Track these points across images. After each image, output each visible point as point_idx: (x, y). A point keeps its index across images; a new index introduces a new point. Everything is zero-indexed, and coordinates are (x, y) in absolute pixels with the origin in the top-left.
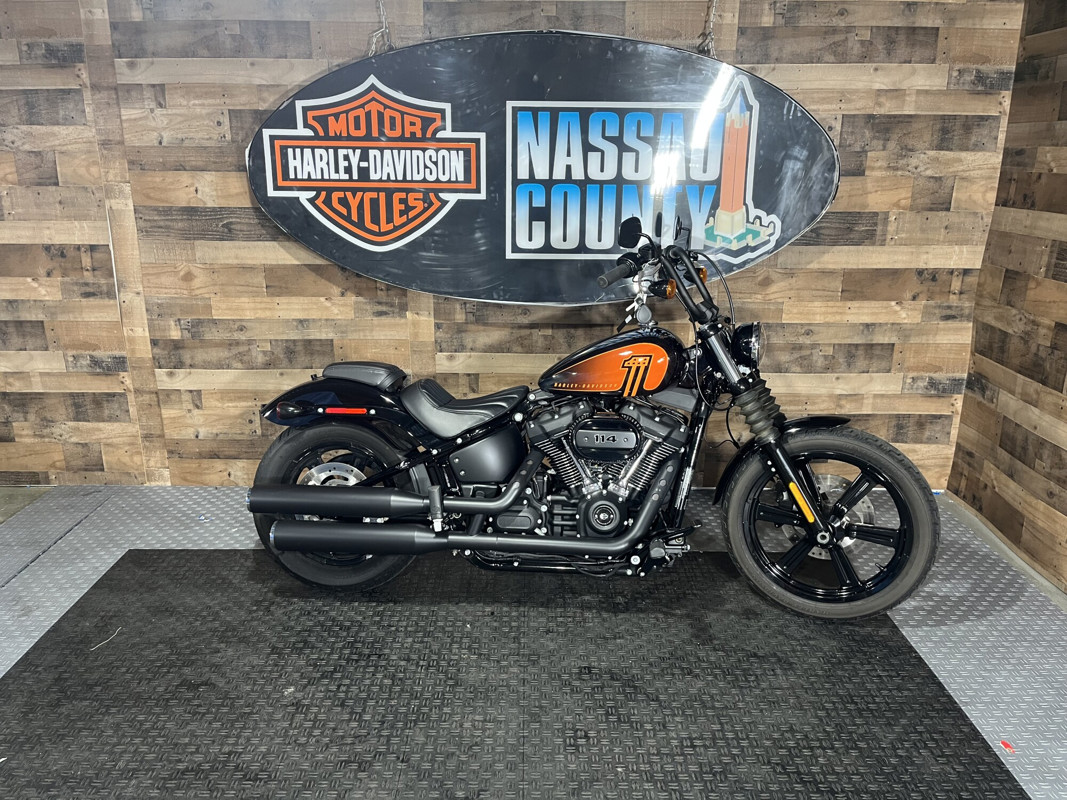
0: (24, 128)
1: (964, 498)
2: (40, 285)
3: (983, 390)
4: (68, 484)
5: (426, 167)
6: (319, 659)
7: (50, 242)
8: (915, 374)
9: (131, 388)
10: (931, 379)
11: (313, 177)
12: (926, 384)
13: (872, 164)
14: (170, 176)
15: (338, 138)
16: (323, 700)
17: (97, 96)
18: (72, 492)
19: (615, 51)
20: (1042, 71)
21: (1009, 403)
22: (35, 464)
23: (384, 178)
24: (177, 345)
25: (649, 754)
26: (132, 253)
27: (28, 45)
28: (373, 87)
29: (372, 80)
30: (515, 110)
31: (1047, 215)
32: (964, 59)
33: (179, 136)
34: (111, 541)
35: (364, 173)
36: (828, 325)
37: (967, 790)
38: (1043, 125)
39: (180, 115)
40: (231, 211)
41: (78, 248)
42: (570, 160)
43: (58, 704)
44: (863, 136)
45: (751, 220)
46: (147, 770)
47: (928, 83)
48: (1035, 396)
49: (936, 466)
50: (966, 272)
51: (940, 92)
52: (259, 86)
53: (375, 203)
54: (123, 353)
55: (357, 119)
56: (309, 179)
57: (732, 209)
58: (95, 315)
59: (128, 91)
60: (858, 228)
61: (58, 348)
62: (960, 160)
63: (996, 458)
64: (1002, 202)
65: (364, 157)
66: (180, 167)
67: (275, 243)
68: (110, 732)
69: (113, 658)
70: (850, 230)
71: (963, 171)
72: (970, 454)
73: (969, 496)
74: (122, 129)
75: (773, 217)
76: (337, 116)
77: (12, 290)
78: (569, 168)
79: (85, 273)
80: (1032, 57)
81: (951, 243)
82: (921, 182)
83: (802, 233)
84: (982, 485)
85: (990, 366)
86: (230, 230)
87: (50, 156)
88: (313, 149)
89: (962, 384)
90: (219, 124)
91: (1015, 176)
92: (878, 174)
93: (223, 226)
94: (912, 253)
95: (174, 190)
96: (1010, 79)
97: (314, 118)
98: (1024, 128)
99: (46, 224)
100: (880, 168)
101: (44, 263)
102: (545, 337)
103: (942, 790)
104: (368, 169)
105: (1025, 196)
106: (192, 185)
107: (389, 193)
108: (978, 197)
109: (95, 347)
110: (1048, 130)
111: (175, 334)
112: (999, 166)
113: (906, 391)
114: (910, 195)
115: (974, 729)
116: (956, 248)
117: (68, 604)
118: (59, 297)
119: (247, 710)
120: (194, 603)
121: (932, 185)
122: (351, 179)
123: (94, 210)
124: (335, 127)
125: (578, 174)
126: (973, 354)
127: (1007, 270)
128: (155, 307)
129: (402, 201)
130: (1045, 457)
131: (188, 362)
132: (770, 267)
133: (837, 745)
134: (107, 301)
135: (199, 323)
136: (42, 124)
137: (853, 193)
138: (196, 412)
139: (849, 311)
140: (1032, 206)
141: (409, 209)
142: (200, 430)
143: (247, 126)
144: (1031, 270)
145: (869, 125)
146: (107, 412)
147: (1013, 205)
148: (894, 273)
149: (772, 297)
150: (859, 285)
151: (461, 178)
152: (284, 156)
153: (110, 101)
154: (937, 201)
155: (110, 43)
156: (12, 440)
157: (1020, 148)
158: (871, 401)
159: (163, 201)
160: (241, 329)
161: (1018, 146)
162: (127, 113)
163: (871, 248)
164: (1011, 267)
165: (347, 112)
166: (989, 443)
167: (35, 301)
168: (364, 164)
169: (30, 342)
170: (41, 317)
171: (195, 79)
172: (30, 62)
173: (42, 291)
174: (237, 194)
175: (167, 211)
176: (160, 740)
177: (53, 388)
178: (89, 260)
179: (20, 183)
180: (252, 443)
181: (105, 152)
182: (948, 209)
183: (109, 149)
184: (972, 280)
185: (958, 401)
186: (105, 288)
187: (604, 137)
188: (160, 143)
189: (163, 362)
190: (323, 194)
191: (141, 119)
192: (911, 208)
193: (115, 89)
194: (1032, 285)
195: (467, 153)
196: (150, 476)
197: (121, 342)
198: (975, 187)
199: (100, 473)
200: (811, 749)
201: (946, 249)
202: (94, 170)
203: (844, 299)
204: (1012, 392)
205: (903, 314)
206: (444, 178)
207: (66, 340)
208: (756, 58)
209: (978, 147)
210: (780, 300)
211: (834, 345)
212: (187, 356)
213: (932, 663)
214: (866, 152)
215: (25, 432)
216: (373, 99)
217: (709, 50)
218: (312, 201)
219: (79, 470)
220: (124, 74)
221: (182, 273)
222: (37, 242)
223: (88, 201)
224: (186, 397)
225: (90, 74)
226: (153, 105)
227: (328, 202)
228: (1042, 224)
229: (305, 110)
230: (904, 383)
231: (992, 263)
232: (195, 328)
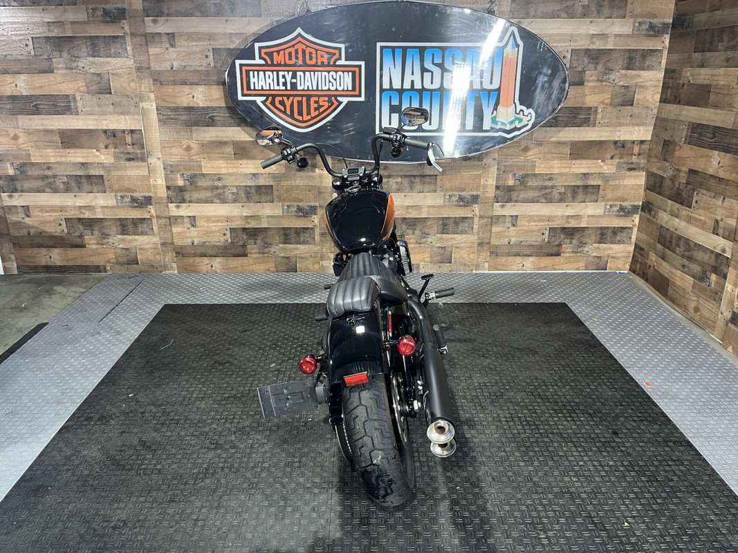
0: (91, 59)
1: (638, 275)
2: (101, 154)
3: (650, 211)
4: (118, 272)
5: (330, 82)
6: (285, 352)
7: (107, 128)
8: (612, 203)
9: (155, 215)
10: (621, 205)
11: (264, 88)
12: (618, 208)
13: (589, 78)
14: (178, 88)
15: (279, 65)
16: (291, 369)
17: (135, 40)
18: (121, 277)
19: (440, 13)
20: (686, 23)
21: (664, 218)
22: (98, 261)
23: (306, 88)
24: (181, 190)
25: (463, 389)
26: (155, 134)
27: (92, 9)
28: (299, 35)
29: (299, 30)
30: (382, 48)
31: (686, 107)
32: (642, 16)
33: (183, 64)
34: (153, 301)
35: (294, 86)
36: (561, 174)
37: (625, 402)
38: (686, 55)
39: (183, 52)
40: (214, 109)
41: (124, 131)
42: (413, 77)
43: (152, 372)
44: (583, 62)
45: (518, 112)
46: (209, 398)
47: (621, 30)
48: (677, 212)
49: (623, 257)
50: (642, 142)
51: (628, 36)
52: (231, 34)
53: (300, 103)
54: (150, 194)
55: (290, 54)
56: (262, 90)
57: (507, 106)
58: (134, 171)
59: (153, 37)
60: (580, 116)
61: (112, 191)
62: (639, 76)
63: (655, 249)
64: (663, 100)
65: (294, 76)
66: (184, 83)
67: (239, 128)
68: (184, 383)
69: (174, 352)
70: (575, 118)
71: (641, 82)
72: (642, 249)
73: (641, 273)
74: (149, 60)
75: (530, 110)
76: (278, 52)
77: (84, 157)
78: (412, 82)
79: (128, 147)
80: (681, 15)
81: (633, 125)
82: (617, 89)
83: (547, 120)
84: (648, 266)
85: (655, 197)
86: (213, 121)
87: (106, 76)
88: (264, 71)
89: (638, 209)
90: (207, 57)
91: (671, 85)
92: (592, 84)
93: (209, 118)
94: (611, 131)
95: (180, 96)
96: (669, 27)
97: (265, 53)
98: (676, 56)
99: (104, 117)
100: (593, 80)
101: (103, 140)
102: (397, 183)
103: (612, 402)
104: (296, 83)
105: (676, 97)
106: (191, 93)
107: (309, 97)
108: (649, 97)
109: (134, 191)
110: (688, 58)
111: (180, 183)
112: (662, 79)
113: (606, 213)
114: (610, 96)
115: (632, 378)
116: (637, 128)
117: (141, 330)
118: (113, 161)
119: (253, 373)
120: (210, 329)
121: (623, 90)
122: (286, 90)
123: (132, 109)
124: (277, 59)
125: (418, 86)
126: (645, 191)
127: (665, 141)
128: (169, 167)
129: (316, 102)
130: (681, 245)
131: (188, 199)
132: (529, 140)
133: (559, 384)
134: (141, 164)
135: (194, 176)
136: (101, 57)
137: (577, 95)
138: (192, 229)
139: (574, 166)
140: (679, 103)
141: (320, 106)
142: (195, 240)
143: (223, 58)
144: (677, 140)
145: (587, 55)
146: (140, 230)
147: (669, 103)
148: (600, 144)
149: (529, 158)
150: (580, 150)
151: (350, 88)
152: (248, 76)
153: (143, 43)
154: (626, 100)
155: (142, 8)
156: (84, 246)
157: (673, 68)
158: (586, 219)
159: (174, 103)
160: (219, 179)
161: (673, 67)
162: (153, 50)
163: (587, 128)
164: (667, 139)
165: (284, 49)
166: (652, 241)
167: (98, 163)
168: (294, 81)
169: (95, 188)
170: (102, 173)
171: (192, 30)
172: (93, 19)
173: (102, 157)
174: (217, 99)
175: (176, 109)
176: (212, 386)
177: (109, 215)
178: (130, 139)
179: (88, 92)
180: (225, 248)
181: (139, 74)
182: (632, 105)
183: (142, 72)
184: (646, 147)
185: (637, 218)
186: (139, 156)
187: (433, 63)
188: (172, 68)
189: (173, 199)
190: (270, 98)
191: (161, 54)
192: (611, 104)
193: (145, 36)
194: (677, 148)
195: (354, 73)
196: (165, 267)
197: (149, 188)
198: (648, 92)
199: (136, 266)
200: (546, 386)
201: (631, 128)
202: (132, 85)
203: (571, 159)
204: (665, 211)
205: (606, 168)
206: (340, 89)
207: (116, 187)
208: (522, 16)
209: (649, 68)
210: (534, 160)
211: (565, 186)
212: (187, 196)
213: (612, 351)
214: (585, 71)
215: (92, 242)
216: (300, 42)
217: (494, 11)
218: (264, 102)
219: (124, 264)
220: (151, 26)
221: (184, 146)
222: (100, 128)
223: (128, 104)
224: (187, 220)
225: (130, 26)
226: (168, 46)
227: (273, 103)
228: (684, 113)
229: (260, 48)
230: (605, 208)
231: (657, 136)
232: (192, 179)
